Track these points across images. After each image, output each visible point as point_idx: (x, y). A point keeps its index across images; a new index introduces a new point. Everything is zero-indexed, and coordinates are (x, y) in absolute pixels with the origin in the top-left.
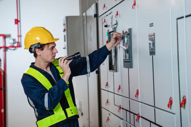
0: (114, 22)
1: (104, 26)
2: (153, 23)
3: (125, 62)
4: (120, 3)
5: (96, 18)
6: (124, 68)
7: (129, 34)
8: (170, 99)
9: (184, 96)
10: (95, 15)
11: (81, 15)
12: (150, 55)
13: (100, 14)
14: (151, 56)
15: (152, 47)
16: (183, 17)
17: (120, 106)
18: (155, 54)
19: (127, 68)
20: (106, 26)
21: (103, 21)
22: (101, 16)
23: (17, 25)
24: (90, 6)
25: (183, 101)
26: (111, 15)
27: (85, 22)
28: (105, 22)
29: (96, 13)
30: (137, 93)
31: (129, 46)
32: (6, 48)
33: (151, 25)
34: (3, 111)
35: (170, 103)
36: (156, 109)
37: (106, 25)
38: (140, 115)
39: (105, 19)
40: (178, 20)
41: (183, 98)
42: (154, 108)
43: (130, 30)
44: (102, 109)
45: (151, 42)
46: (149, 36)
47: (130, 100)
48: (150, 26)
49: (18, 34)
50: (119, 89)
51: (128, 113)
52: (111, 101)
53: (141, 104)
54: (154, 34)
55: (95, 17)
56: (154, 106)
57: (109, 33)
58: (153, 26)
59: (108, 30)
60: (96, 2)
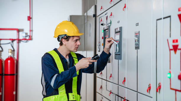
0: (109, 22)
1: (100, 24)
2: (138, 23)
3: (116, 54)
4: (114, 5)
5: (94, 18)
6: (115, 60)
7: (120, 32)
8: (149, 85)
9: (160, 83)
10: (94, 15)
11: (83, 15)
12: (136, 49)
13: (98, 14)
15: (137, 43)
16: (161, 19)
17: (111, 91)
18: (139, 49)
19: (117, 59)
20: (102, 25)
21: (100, 20)
22: (98, 16)
23: (29, 21)
24: (90, 8)
25: (158, 87)
26: (106, 15)
27: (86, 21)
28: (101, 21)
29: (94, 14)
30: (124, 81)
31: (119, 42)
32: (19, 41)
33: (137, 24)
34: (14, 93)
35: (149, 89)
36: (138, 93)
37: (102, 23)
38: (126, 99)
39: (102, 19)
40: (158, 21)
41: (159, 84)
42: (136, 93)
43: (121, 28)
44: (97, 93)
45: (137, 38)
46: (135, 34)
47: (119, 86)
48: (136, 26)
49: (30, 29)
50: (111, 76)
51: (117, 97)
52: (104, 87)
53: (127, 90)
54: (139, 32)
56: (136, 91)
57: (105, 30)
58: (138, 25)
59: (104, 28)
60: (96, 4)
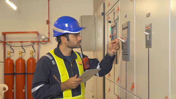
2: (150, 13)
3: (124, 54)
6: (122, 61)
8: (166, 98)
10: (102, 13)
11: (94, 14)
13: (106, 12)
14: (147, 49)
15: (148, 39)
17: (119, 96)
18: (151, 47)
19: (125, 60)
21: (108, 18)
26: (114, 11)
27: (96, 21)
30: (133, 87)
31: (127, 39)
33: (148, 15)
37: (110, 21)
39: (109, 16)
43: (128, 23)
44: (106, 95)
45: (147, 34)
46: (146, 28)
47: (127, 92)
48: (147, 17)
50: (118, 80)
53: (136, 98)
54: (151, 24)
55: (102, 15)
57: (112, 28)
58: (150, 16)
59: (111, 26)
60: (104, 2)
